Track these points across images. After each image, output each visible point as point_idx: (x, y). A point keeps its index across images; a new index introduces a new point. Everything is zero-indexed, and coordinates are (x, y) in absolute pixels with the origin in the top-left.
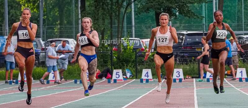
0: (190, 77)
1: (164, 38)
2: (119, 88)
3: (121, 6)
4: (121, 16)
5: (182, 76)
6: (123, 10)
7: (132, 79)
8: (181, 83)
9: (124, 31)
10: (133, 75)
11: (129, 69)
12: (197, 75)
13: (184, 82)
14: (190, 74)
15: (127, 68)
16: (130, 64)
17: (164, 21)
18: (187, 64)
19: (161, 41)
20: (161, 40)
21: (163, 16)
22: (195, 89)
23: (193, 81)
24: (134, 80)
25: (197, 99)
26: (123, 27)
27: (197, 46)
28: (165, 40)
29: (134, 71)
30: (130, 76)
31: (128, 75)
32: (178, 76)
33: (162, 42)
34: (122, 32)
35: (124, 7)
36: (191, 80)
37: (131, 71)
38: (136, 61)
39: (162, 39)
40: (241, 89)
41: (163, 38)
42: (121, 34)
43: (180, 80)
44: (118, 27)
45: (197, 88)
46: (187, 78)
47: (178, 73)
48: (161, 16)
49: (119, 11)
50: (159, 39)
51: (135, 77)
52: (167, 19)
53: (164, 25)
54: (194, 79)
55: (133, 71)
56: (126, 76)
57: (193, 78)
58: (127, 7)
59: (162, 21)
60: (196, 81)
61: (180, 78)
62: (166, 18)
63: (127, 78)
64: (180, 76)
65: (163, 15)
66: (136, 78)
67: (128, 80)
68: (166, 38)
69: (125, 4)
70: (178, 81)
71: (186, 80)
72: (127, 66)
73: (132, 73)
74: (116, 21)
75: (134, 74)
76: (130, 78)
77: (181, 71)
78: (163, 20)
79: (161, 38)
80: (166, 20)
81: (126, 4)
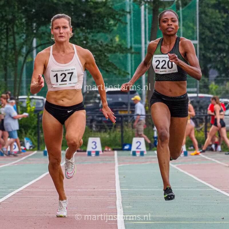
0: (110, 150)
1: (66, 72)
2: (15, 163)
3: (19, 53)
4: (19, 68)
5: (99, 148)
6: (21, 59)
7: (33, 150)
8: (98, 157)
9: (22, 87)
10: (33, 146)
11: (29, 138)
12: (119, 146)
13: (102, 155)
14: (110, 145)
15: (25, 136)
16: (30, 131)
17: (62, 30)
18: (106, 132)
19: (60, 80)
20: (60, 78)
21: (57, 20)
22: (117, 165)
23: (114, 155)
24: (35, 152)
25: (120, 178)
26: (21, 82)
27: (120, 108)
28: (68, 76)
29: (35, 140)
30: (30, 147)
31: (28, 145)
32: (94, 147)
33: (62, 81)
34: (20, 88)
35: (23, 54)
36: (112, 153)
37: (31, 140)
38: (38, 127)
39: (63, 76)
40: (178, 166)
41: (64, 72)
42: (19, 90)
43: (97, 153)
44: (15, 81)
45: (119, 164)
46: (105, 151)
47: (94, 143)
48: (53, 20)
49: (16, 60)
50: (56, 75)
51: (36, 148)
52: (68, 26)
53: (62, 40)
54: (116, 152)
55: (33, 140)
56: (24, 146)
57: (114, 150)
58: (27, 55)
59: (57, 31)
60: (118, 155)
61: (96, 150)
62: (65, 23)
63: (25, 149)
64: (97, 147)
65: (59, 17)
66: (38, 149)
67: (27, 152)
68: (72, 73)
69: (24, 50)
70: (93, 154)
71: (105, 153)
72: (26, 134)
73: (33, 143)
74: (12, 74)
75: (36, 144)
76: (30, 150)
77: (98, 140)
78: (58, 28)
79: (59, 74)
80: (65, 27)
81: (26, 50)
